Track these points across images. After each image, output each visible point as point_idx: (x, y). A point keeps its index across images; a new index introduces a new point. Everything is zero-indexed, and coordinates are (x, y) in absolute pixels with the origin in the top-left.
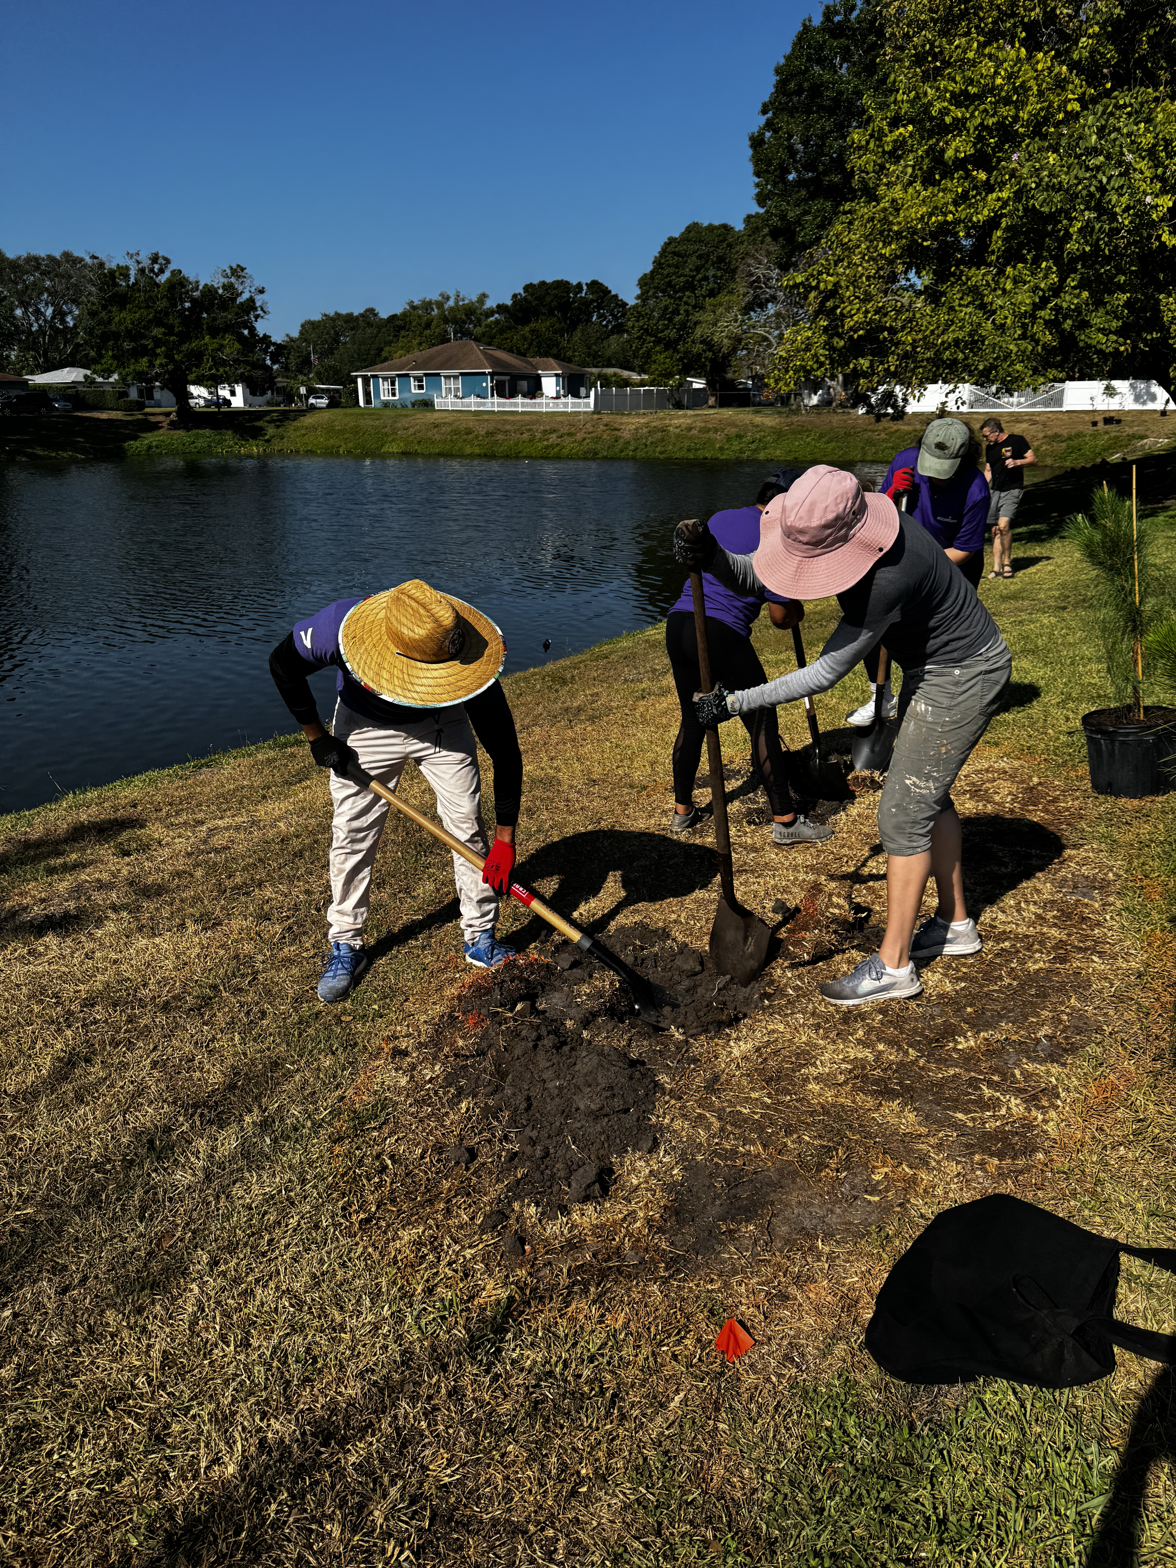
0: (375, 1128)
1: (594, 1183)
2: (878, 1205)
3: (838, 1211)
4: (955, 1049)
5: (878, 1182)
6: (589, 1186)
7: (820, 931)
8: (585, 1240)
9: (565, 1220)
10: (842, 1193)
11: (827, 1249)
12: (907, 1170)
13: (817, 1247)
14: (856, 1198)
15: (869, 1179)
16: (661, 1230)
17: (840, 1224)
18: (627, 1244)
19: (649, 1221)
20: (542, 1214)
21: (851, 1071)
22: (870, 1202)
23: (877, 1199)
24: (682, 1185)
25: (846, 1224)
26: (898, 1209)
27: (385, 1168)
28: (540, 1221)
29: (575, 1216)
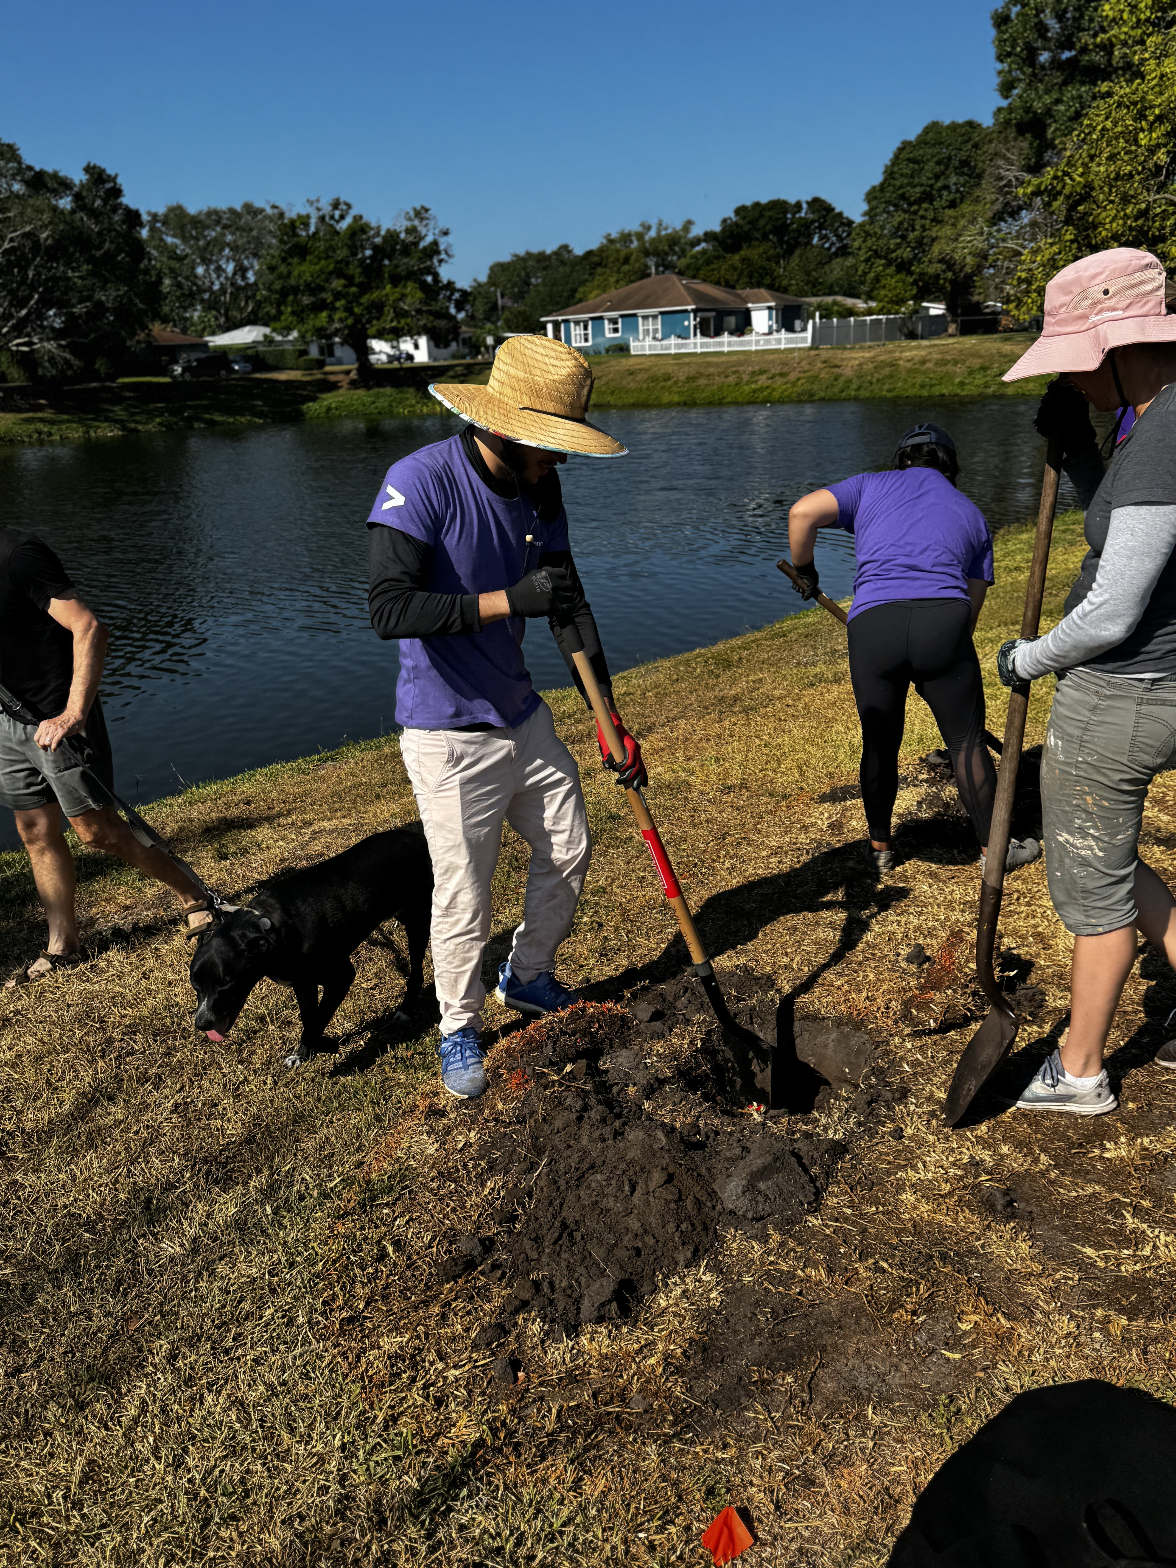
0: (387, 1205)
1: (610, 1301)
2: (956, 1366)
3: (905, 1368)
4: (1101, 1158)
5: (965, 1333)
6: (603, 1305)
7: (955, 991)
8: (589, 1373)
9: (571, 1344)
10: (915, 1343)
11: (877, 1420)
12: (1003, 1320)
13: (866, 1416)
14: (932, 1352)
15: (953, 1328)
16: (679, 1371)
17: (902, 1386)
18: (635, 1386)
19: (667, 1357)
20: (547, 1334)
21: (961, 1178)
22: (948, 1360)
23: (957, 1356)
24: (718, 1313)
25: (910, 1387)
26: (981, 1374)
27: (383, 1256)
28: (543, 1342)
29: (584, 1340)
